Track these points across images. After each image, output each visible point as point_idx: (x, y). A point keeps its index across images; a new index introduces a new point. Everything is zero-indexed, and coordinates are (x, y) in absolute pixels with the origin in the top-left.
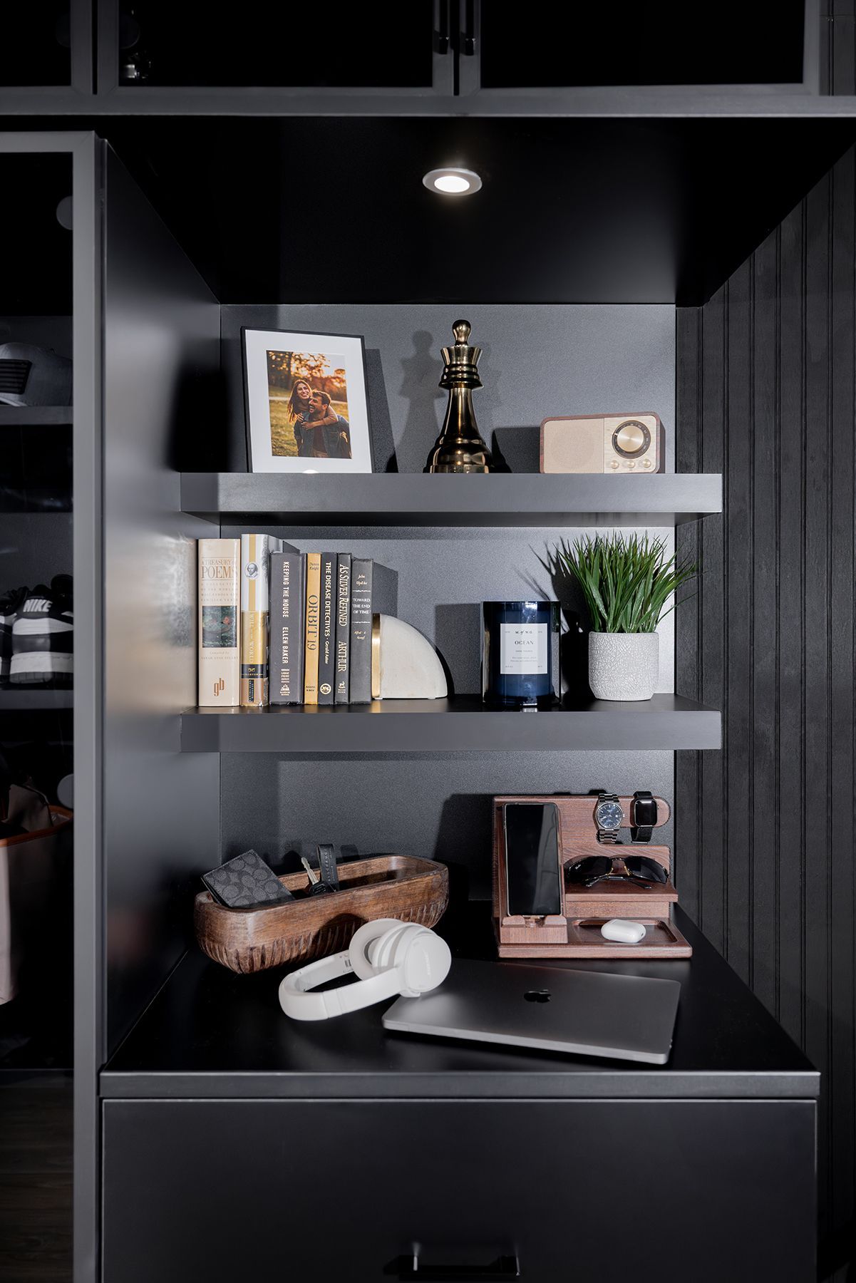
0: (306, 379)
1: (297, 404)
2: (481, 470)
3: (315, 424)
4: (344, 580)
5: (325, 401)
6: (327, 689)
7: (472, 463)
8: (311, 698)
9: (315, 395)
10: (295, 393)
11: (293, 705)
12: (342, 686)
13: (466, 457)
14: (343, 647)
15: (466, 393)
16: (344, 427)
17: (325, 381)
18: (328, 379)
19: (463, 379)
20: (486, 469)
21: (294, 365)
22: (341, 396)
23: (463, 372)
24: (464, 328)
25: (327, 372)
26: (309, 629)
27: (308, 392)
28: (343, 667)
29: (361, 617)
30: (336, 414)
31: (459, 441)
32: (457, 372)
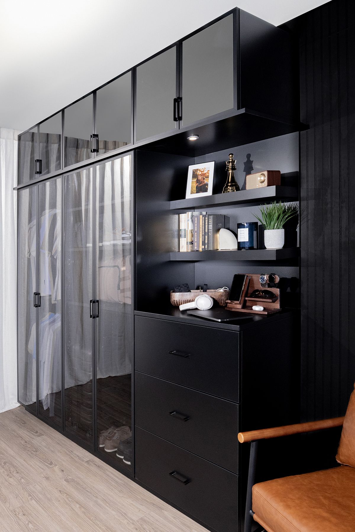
0: (200, 175)
1: (198, 181)
2: (234, 191)
3: (201, 185)
4: (207, 221)
5: (204, 179)
6: (203, 247)
7: (232, 189)
8: (201, 250)
9: (202, 178)
10: (197, 178)
11: (197, 251)
12: (206, 246)
13: (230, 188)
14: (206, 237)
15: (232, 172)
16: (207, 185)
17: (204, 174)
18: (205, 173)
19: (230, 169)
20: (235, 190)
21: (198, 171)
22: (208, 177)
23: (230, 167)
24: (231, 156)
25: (205, 172)
26: (200, 233)
27: (200, 178)
28: (206, 242)
29: (210, 230)
30: (206, 182)
31: (229, 184)
32: (229, 167)
